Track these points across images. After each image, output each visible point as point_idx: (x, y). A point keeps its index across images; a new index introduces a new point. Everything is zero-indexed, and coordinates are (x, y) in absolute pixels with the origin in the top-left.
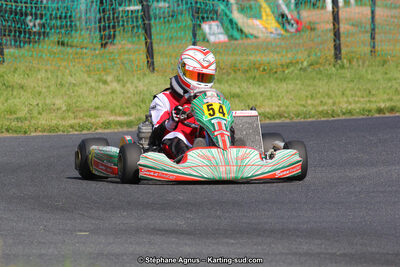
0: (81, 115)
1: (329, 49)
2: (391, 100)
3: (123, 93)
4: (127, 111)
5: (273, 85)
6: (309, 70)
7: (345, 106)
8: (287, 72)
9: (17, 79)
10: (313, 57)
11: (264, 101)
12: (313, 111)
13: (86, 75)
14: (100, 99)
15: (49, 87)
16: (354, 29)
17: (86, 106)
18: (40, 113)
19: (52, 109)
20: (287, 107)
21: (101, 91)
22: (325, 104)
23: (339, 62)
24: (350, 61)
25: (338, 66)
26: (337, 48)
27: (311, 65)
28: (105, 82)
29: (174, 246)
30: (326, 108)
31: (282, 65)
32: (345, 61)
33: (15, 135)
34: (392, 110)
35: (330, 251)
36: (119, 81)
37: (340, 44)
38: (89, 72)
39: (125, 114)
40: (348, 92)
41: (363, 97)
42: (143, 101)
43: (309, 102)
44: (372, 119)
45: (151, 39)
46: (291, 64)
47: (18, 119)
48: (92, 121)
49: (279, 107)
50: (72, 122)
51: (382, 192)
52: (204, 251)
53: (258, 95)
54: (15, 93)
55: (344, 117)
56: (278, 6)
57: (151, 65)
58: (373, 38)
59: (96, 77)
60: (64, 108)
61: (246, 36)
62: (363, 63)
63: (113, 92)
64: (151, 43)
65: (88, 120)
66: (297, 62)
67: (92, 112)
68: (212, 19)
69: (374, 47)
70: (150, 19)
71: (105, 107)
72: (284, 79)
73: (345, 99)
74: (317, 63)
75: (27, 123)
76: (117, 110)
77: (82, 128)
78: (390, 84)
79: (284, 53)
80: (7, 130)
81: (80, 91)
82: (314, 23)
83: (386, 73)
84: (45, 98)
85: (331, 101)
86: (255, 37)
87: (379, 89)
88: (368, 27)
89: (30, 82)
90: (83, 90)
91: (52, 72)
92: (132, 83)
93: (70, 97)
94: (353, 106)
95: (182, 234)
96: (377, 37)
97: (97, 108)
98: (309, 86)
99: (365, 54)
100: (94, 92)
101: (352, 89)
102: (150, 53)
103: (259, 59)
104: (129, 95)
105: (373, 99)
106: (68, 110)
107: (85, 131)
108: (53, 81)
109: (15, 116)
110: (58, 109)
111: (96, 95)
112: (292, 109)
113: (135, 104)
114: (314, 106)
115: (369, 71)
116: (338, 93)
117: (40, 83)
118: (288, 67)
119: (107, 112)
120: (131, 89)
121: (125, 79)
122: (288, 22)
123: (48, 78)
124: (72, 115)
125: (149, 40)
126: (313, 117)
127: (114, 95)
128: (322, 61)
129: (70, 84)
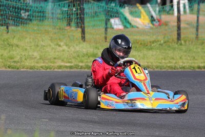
0: (47, 61)
1: (175, 35)
3: (68, 51)
4: (70, 61)
5: (145, 52)
6: (164, 45)
7: (181, 64)
8: (153, 45)
9: (15, 41)
10: (166, 39)
12: (165, 66)
13: (50, 42)
14: (57, 54)
15: (31, 46)
16: (186, 26)
17: (49, 57)
18: (26, 59)
19: (32, 58)
20: (152, 63)
21: (57, 50)
22: (171, 63)
23: (180, 42)
24: (185, 41)
25: (179, 44)
26: (179, 35)
27: (165, 42)
28: (60, 46)
29: (91, 129)
30: (171, 64)
31: (150, 42)
32: (183, 42)
33: (13, 70)
36: (67, 45)
37: (180, 33)
38: (51, 40)
39: (69, 62)
40: (183, 57)
41: (190, 60)
42: (78, 56)
43: (163, 61)
44: (195, 71)
45: (84, 24)
46: (155, 41)
47: (14, 62)
48: (52, 65)
49: (148, 63)
50: (42, 64)
51: (198, 108)
53: (137, 56)
54: (14, 48)
55: (180, 70)
56: (150, 12)
57: (83, 38)
58: (197, 30)
59: (55, 43)
60: (38, 58)
61: (133, 27)
62: (192, 43)
63: (63, 51)
64: (84, 27)
65: (50, 64)
66: (158, 41)
67: (52, 60)
68: (116, 17)
69: (197, 35)
70: (84, 15)
71: (59, 58)
72: (151, 49)
74: (168, 41)
75: (19, 64)
76: (65, 60)
77: (47, 68)
79: (151, 36)
80: (9, 67)
81: (47, 49)
82: (167, 22)
83: (203, 49)
84: (29, 52)
85: (174, 61)
86: (137, 27)
87: (199, 56)
88: (195, 25)
89: (21, 44)
90: (49, 49)
91: (33, 39)
92: (73, 46)
93: (42, 52)
94: (185, 64)
95: (95, 123)
96: (200, 30)
97: (55, 58)
98: (163, 53)
99: (193, 39)
100: (54, 50)
101: (185, 56)
102: (83, 32)
104: (72, 52)
105: (196, 61)
106: (40, 59)
107: (48, 70)
108: (33, 44)
109: (13, 60)
110: (35, 58)
111: (55, 52)
112: (154, 64)
113: (74, 58)
114: (165, 63)
115: (195, 47)
116: (178, 58)
117: (27, 44)
118: (153, 43)
119: (60, 61)
120: (73, 50)
121: (70, 45)
122: (154, 20)
123: (31, 42)
124: (42, 61)
125: (83, 25)
126: (165, 68)
127: (64, 53)
128: (171, 41)
129: (42, 46)
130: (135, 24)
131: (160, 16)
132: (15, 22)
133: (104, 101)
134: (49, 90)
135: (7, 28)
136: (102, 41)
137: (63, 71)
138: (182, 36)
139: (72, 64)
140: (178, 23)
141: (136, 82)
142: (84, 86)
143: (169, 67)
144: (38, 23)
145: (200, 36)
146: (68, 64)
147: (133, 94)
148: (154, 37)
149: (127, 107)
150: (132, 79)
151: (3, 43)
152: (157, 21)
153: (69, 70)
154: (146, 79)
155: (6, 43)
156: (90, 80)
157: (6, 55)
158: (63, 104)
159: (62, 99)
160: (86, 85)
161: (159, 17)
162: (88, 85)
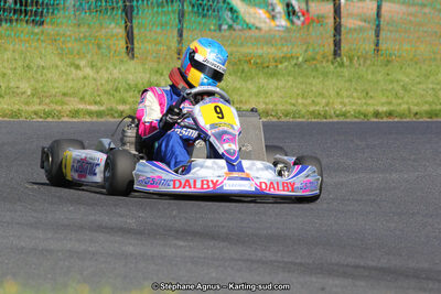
0: (47, 101)
1: (329, 45)
2: (390, 103)
3: (95, 79)
4: (98, 99)
5: (262, 81)
6: (305, 66)
7: (338, 107)
8: (280, 66)
10: (310, 52)
11: (250, 96)
12: (304, 111)
13: (57, 59)
14: (70, 85)
15: (15, 69)
17: (53, 91)
19: (13, 93)
20: (275, 105)
21: (71, 76)
22: (318, 104)
23: (338, 59)
24: (351, 59)
25: (336, 64)
26: (337, 44)
27: (307, 61)
28: (78, 67)
29: (116, 245)
30: (317, 108)
31: (275, 60)
32: (345, 59)
34: (390, 114)
35: (286, 260)
36: (92, 66)
37: (340, 40)
38: (61, 55)
39: (95, 103)
40: (345, 94)
41: (359, 99)
42: (116, 90)
43: (300, 101)
44: (368, 123)
45: (131, 22)
46: (285, 58)
48: (59, 108)
49: (266, 104)
50: (37, 108)
52: (149, 253)
53: (245, 90)
55: (336, 120)
57: (130, 50)
58: (378, 36)
59: (68, 61)
60: (29, 92)
61: (249, 27)
62: (365, 62)
63: (85, 78)
64: (132, 27)
65: (54, 106)
66: (292, 57)
67: (58, 98)
69: (377, 45)
70: (132, 1)
71: (74, 94)
72: (273, 75)
73: (339, 100)
74: (314, 59)
76: (87, 97)
77: (48, 114)
78: (391, 87)
79: (279, 46)
81: (49, 75)
82: (322, 17)
83: (388, 74)
84: (9, 81)
85: (324, 101)
87: (377, 90)
88: (373, 23)
90: (52, 75)
91: (21, 53)
92: (107, 69)
93: (38, 82)
94: (348, 108)
95: (129, 232)
96: (382, 34)
97: (64, 95)
98: (301, 83)
99: (367, 53)
100: (64, 77)
101: (348, 90)
102: (130, 37)
103: (251, 51)
104: (103, 81)
105: (370, 102)
106: (33, 95)
107: (50, 119)
108: (20, 63)
110: (23, 93)
111: (66, 81)
112: (280, 107)
113: (107, 93)
114: (305, 105)
115: (369, 72)
116: (332, 93)
117: (6, 64)
118: (281, 62)
119: (76, 99)
120: (106, 76)
121: (99, 65)
123: (15, 59)
124: (36, 100)
125: (129, 24)
126: (303, 117)
127: (86, 81)
128: (319, 57)
129: (38, 67)
136: (172, 57)
137: (83, 122)
138: (344, 47)
139: (102, 108)
140: (335, 18)
143: (312, 113)
145: (383, 46)
146: (94, 108)
148: (285, 49)
152: (300, 14)
153: (95, 119)
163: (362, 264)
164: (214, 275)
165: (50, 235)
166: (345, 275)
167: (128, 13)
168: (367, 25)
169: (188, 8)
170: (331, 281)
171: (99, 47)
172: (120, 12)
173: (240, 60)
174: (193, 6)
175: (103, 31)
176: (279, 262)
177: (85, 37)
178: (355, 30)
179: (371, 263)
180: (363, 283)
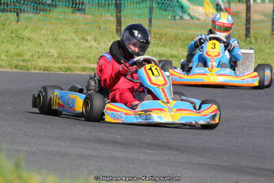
0: (67, 61)
1: (243, 30)
3: (97, 48)
9: (26, 34)
13: (74, 35)
14: (81, 51)
15: (48, 40)
16: (263, 18)
17: (71, 55)
18: (39, 57)
19: (47, 55)
21: (82, 46)
23: (248, 39)
24: (256, 39)
25: (247, 42)
26: (248, 30)
28: (86, 40)
32: (252, 39)
33: (21, 71)
36: (95, 40)
37: (249, 27)
38: (76, 32)
45: (120, 13)
47: (24, 60)
48: (74, 65)
50: (61, 65)
54: (24, 43)
57: (119, 31)
59: (81, 36)
60: (56, 56)
62: (265, 41)
63: (90, 47)
64: (120, 16)
65: (72, 65)
67: (74, 60)
69: (273, 31)
71: (84, 57)
75: (29, 63)
76: (92, 59)
77: (69, 69)
80: (16, 67)
81: (68, 45)
82: (238, 12)
84: (44, 48)
89: (35, 36)
91: (51, 31)
92: (104, 42)
93: (61, 48)
97: (78, 57)
100: (78, 46)
102: (119, 23)
104: (102, 50)
106: (58, 57)
107: (68, 73)
108: (51, 37)
109: (22, 58)
110: (52, 56)
111: (79, 49)
115: (268, 47)
117: (42, 38)
119: (85, 60)
121: (100, 39)
122: (221, 9)
123: (48, 35)
124: (61, 61)
125: (119, 15)
127: (91, 50)
128: (236, 37)
129: (62, 40)
130: (195, 14)
131: (229, 3)
132: (34, 9)
133: (109, 112)
134: (39, 95)
135: (18, 15)
138: (252, 32)
140: (247, 14)
141: (153, 88)
142: (85, 91)
144: (66, 10)
147: (147, 103)
149: (140, 120)
150: (148, 84)
151: (10, 35)
154: (166, 84)
155: (14, 35)
156: (93, 83)
157: (13, 50)
158: (56, 113)
159: (55, 107)
160: (88, 89)
161: (227, 6)
162: (90, 90)
163: (262, 167)
164: (169, 172)
165: (68, 145)
166: (251, 174)
167: (118, 7)
168: (266, 18)
169: (155, 5)
170: (242, 178)
171: (100, 28)
172: (113, 7)
173: (187, 38)
174: (159, 4)
175: (103, 18)
176: (210, 165)
177: (92, 22)
178: (259, 21)
179: (267, 167)
180: (261, 179)
